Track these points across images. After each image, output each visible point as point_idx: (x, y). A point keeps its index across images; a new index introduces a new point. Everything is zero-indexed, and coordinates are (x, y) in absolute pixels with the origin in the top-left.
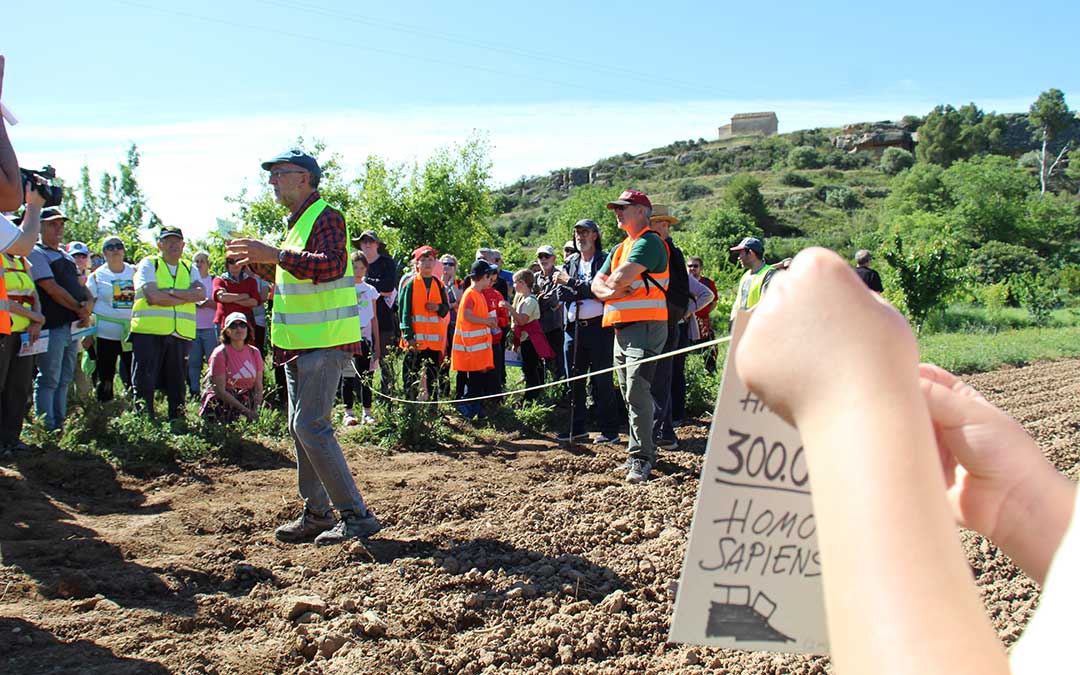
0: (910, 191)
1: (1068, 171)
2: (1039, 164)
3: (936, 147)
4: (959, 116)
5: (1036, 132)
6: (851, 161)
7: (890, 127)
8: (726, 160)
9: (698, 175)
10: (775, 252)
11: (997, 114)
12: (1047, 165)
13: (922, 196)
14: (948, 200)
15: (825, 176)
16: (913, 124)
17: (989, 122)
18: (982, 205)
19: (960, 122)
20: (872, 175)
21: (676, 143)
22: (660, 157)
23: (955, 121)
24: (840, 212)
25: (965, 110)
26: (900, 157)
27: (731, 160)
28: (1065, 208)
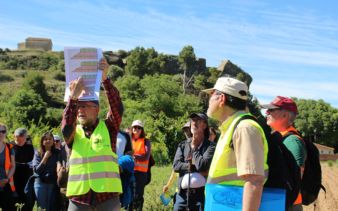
1: (195, 85)
2: (183, 81)
3: (135, 68)
4: (147, 53)
5: (182, 65)
7: (112, 55)
8: (22, 62)
9: (5, 69)
10: (53, 116)
11: (164, 54)
12: (186, 82)
13: (130, 91)
14: (142, 95)
16: (124, 55)
17: (160, 58)
18: (159, 98)
19: (147, 56)
23: (145, 55)
25: (150, 50)
26: (117, 70)
27: (25, 63)
28: (195, 103)
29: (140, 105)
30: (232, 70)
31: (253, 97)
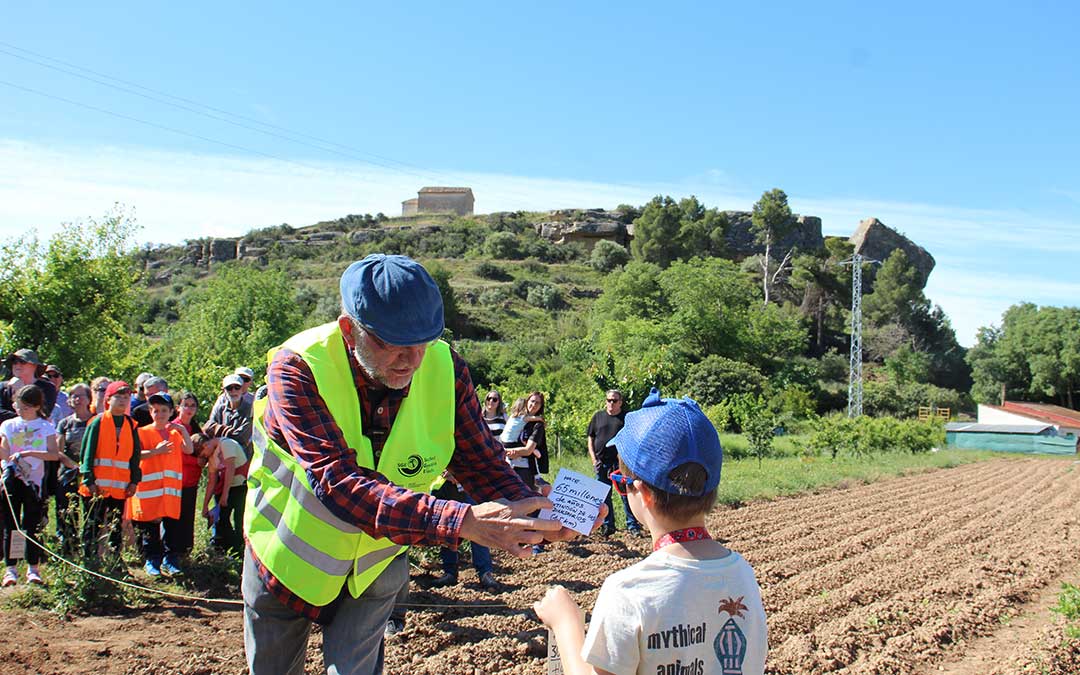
0: (623, 292)
1: (791, 280)
2: (763, 269)
3: (653, 244)
4: (679, 210)
5: (759, 235)
6: (558, 253)
7: (603, 216)
8: (410, 242)
11: (720, 210)
12: (771, 272)
13: (637, 299)
14: (665, 306)
15: (526, 269)
16: (629, 215)
17: (711, 220)
18: (702, 313)
19: (680, 217)
20: (582, 271)
21: (350, 216)
22: (328, 233)
23: (675, 215)
24: (543, 312)
25: (686, 203)
26: (612, 252)
27: (415, 243)
28: (789, 321)
29: (657, 329)
30: (885, 242)
31: (933, 304)
